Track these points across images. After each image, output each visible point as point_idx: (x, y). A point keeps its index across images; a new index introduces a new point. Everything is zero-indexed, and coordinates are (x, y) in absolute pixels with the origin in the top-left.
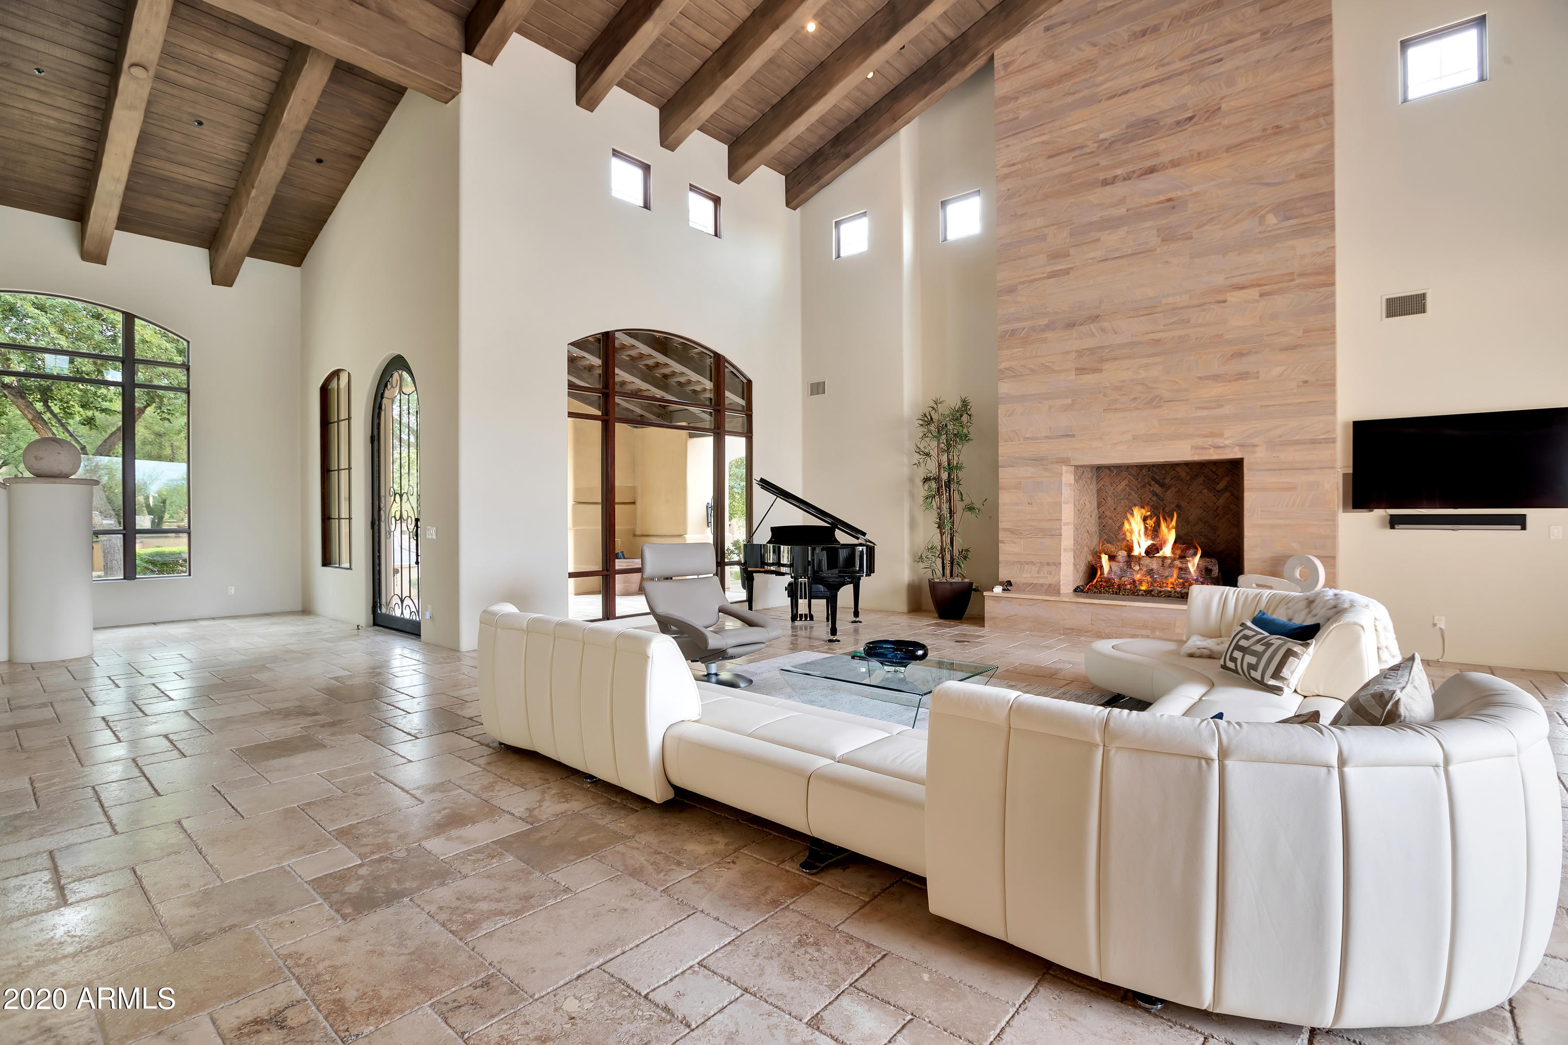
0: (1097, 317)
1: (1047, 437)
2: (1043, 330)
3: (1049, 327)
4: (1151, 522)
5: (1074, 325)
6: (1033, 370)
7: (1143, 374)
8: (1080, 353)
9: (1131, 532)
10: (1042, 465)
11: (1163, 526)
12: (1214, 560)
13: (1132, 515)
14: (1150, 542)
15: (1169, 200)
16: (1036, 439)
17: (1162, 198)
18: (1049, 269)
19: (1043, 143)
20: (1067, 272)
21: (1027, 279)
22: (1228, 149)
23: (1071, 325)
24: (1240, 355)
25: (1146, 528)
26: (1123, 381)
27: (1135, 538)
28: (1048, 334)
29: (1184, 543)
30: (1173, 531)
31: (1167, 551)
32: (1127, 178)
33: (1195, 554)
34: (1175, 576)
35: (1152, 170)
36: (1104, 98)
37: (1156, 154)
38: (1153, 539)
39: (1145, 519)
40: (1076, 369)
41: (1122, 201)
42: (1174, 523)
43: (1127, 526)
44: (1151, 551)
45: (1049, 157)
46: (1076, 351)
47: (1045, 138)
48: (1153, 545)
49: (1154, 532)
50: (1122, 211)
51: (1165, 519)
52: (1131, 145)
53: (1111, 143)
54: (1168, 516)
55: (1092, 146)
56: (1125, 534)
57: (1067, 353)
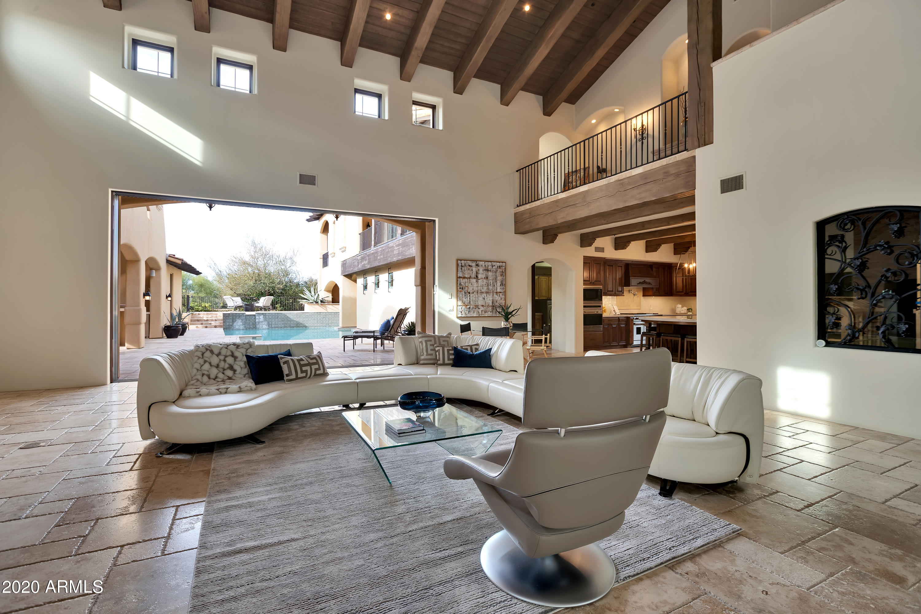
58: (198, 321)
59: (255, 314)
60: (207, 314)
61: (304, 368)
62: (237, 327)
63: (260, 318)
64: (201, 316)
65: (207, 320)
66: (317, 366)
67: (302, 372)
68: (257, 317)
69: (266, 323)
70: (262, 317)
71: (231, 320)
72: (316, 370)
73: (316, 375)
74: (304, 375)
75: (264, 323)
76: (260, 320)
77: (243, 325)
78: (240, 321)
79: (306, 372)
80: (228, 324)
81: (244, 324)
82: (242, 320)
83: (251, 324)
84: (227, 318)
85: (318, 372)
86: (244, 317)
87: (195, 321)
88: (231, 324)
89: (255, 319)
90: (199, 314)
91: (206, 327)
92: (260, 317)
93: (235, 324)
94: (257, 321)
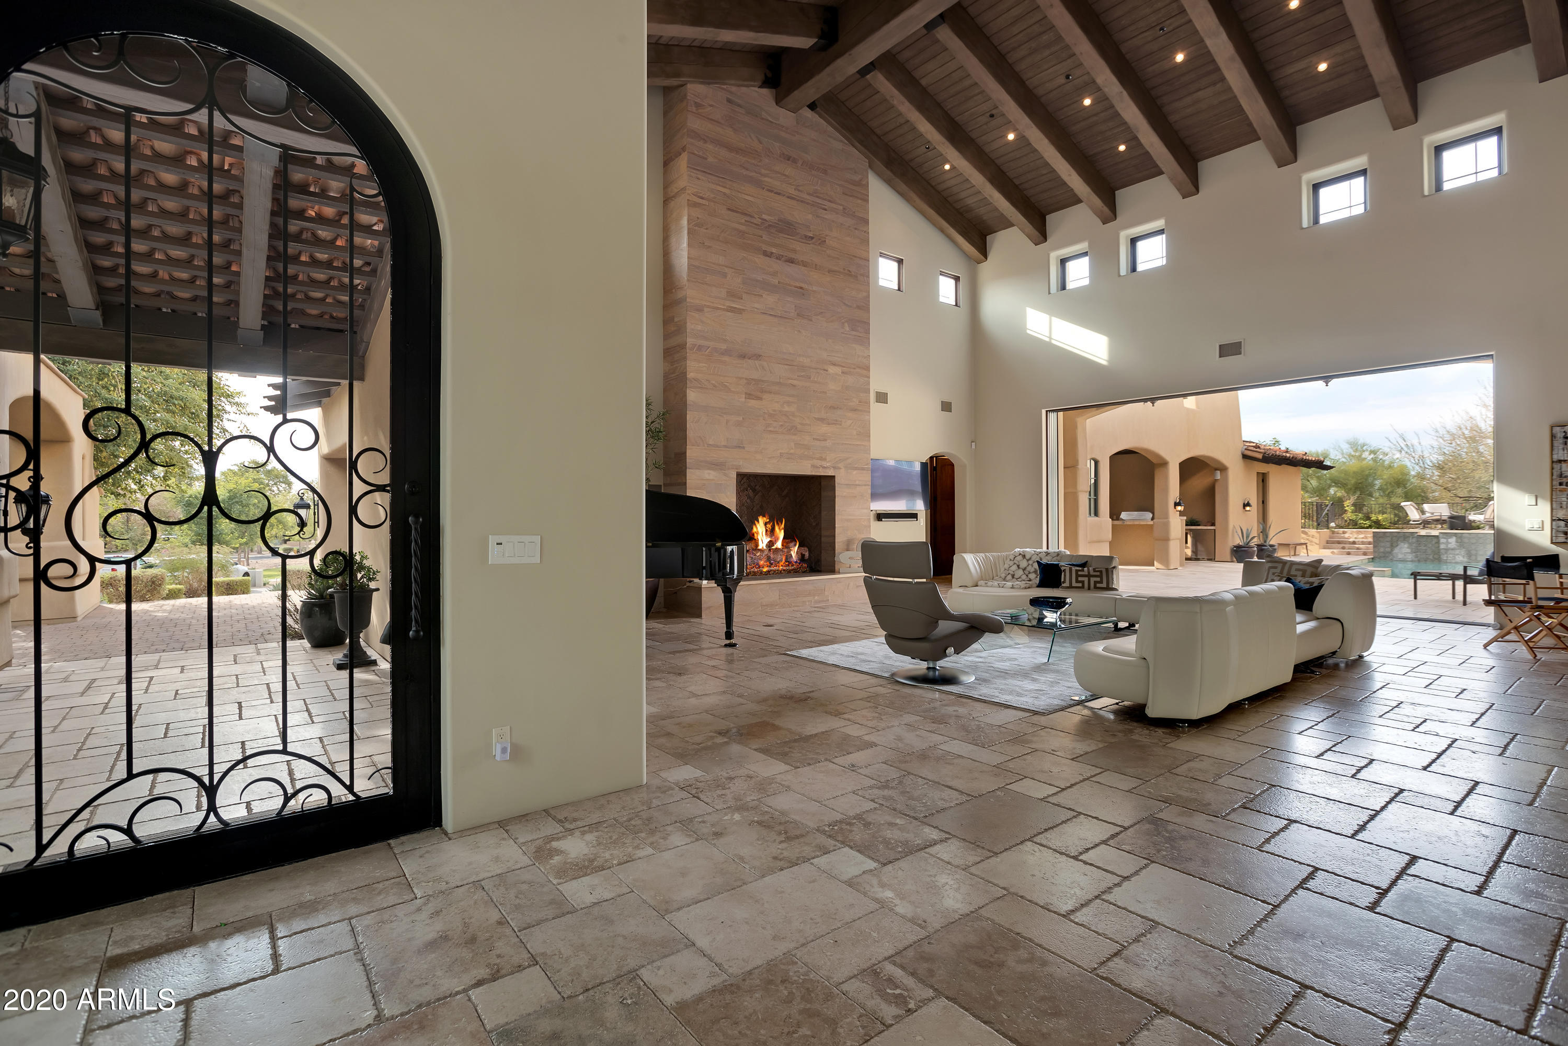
0: (760, 356)
1: (725, 446)
2: (723, 354)
3: (726, 352)
4: (769, 526)
5: (744, 357)
6: (715, 386)
7: (786, 408)
8: (749, 381)
9: (758, 533)
10: (721, 470)
11: (777, 528)
12: (806, 549)
13: (758, 521)
14: (769, 539)
15: (801, 288)
16: (717, 446)
17: (797, 284)
18: (728, 304)
19: (725, 194)
20: (740, 311)
21: (711, 304)
22: (830, 271)
23: (743, 356)
24: (833, 408)
25: (766, 531)
26: (774, 411)
27: (760, 537)
28: (726, 358)
29: (789, 537)
30: (783, 531)
31: (779, 545)
32: (779, 258)
33: (795, 545)
34: (784, 561)
35: (791, 261)
36: (766, 188)
37: (795, 251)
38: (771, 537)
39: (766, 524)
40: (746, 393)
41: (775, 274)
42: (783, 526)
43: (755, 530)
44: (770, 544)
45: (729, 209)
46: (746, 379)
47: (727, 191)
48: (770, 541)
49: (771, 532)
50: (775, 281)
51: (778, 524)
52: (781, 235)
53: (770, 226)
54: (779, 521)
55: (758, 221)
56: (753, 535)
57: (741, 378)
58: (1339, 543)
59: (1437, 534)
60: (1358, 533)
61: (1080, 579)
62: (1400, 556)
63: (1448, 543)
64: (1346, 535)
65: (1354, 543)
66: (1098, 579)
67: (1077, 581)
68: (1442, 540)
69: (1463, 552)
70: (1453, 540)
71: (1388, 544)
72: (1096, 582)
73: (1096, 588)
74: (1080, 585)
75: (1457, 552)
76: (1450, 546)
77: (1412, 553)
78: (1406, 546)
79: (1083, 582)
80: (1382, 550)
81: (1415, 551)
82: (1411, 544)
83: (1429, 551)
84: (1381, 539)
85: (1098, 585)
86: (1414, 540)
87: (1333, 543)
88: (1389, 550)
89: (1438, 542)
90: (1344, 533)
91: (1349, 554)
92: (1450, 540)
93: (1396, 550)
94: (1442, 546)
